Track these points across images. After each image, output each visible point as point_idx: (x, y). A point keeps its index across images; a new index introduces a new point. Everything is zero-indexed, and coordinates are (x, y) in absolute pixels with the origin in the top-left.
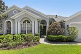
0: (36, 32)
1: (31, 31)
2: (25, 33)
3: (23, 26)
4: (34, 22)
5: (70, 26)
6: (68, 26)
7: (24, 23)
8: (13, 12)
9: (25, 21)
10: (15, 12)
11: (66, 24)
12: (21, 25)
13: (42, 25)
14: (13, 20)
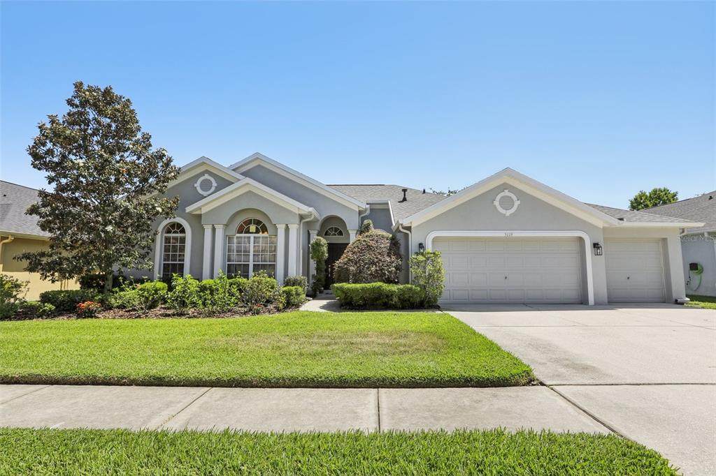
0: (295, 271)
1: (273, 267)
2: (247, 277)
3: (235, 246)
4: (287, 229)
5: (429, 249)
6: (421, 246)
7: (240, 231)
8: (197, 185)
9: (249, 222)
10: (206, 186)
11: (414, 240)
12: (230, 239)
13: (323, 241)
14: (197, 219)
